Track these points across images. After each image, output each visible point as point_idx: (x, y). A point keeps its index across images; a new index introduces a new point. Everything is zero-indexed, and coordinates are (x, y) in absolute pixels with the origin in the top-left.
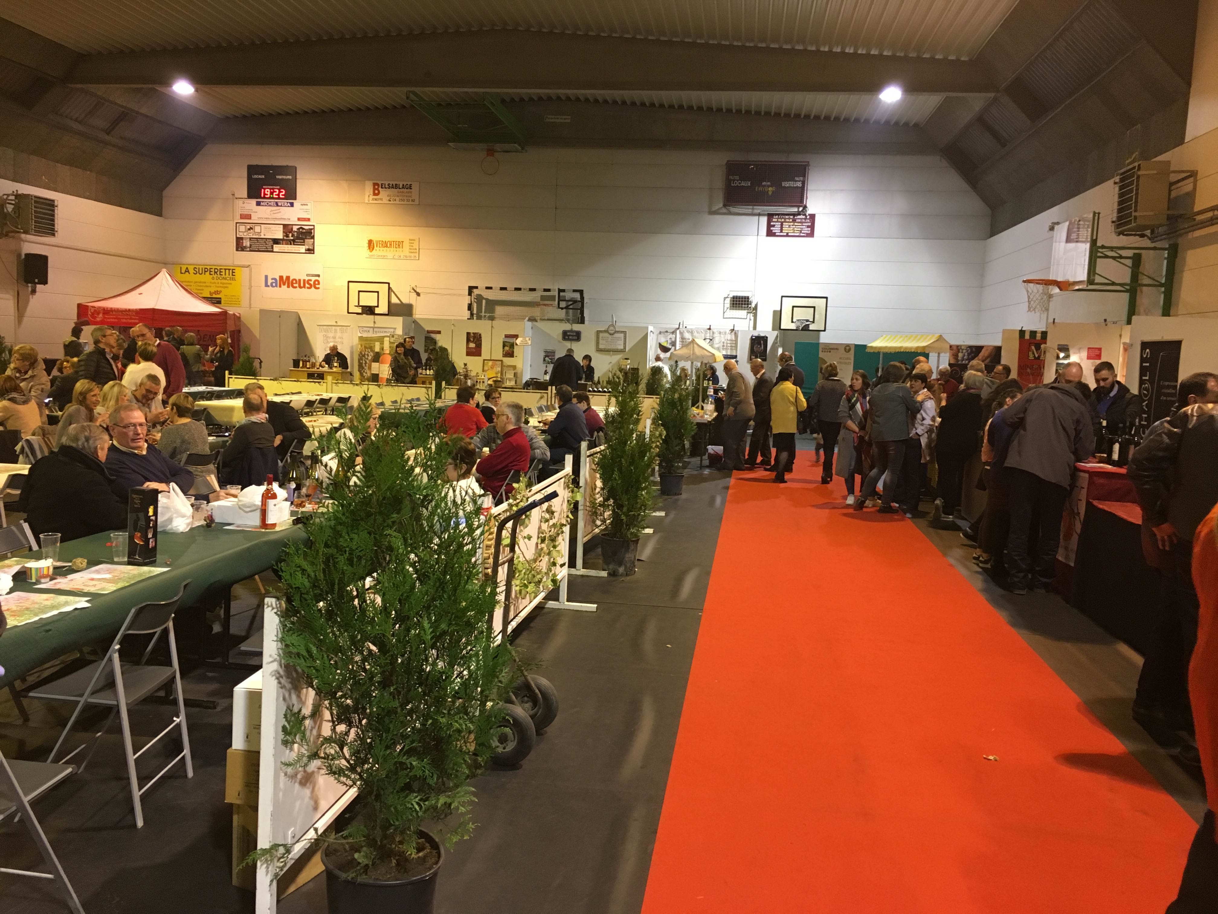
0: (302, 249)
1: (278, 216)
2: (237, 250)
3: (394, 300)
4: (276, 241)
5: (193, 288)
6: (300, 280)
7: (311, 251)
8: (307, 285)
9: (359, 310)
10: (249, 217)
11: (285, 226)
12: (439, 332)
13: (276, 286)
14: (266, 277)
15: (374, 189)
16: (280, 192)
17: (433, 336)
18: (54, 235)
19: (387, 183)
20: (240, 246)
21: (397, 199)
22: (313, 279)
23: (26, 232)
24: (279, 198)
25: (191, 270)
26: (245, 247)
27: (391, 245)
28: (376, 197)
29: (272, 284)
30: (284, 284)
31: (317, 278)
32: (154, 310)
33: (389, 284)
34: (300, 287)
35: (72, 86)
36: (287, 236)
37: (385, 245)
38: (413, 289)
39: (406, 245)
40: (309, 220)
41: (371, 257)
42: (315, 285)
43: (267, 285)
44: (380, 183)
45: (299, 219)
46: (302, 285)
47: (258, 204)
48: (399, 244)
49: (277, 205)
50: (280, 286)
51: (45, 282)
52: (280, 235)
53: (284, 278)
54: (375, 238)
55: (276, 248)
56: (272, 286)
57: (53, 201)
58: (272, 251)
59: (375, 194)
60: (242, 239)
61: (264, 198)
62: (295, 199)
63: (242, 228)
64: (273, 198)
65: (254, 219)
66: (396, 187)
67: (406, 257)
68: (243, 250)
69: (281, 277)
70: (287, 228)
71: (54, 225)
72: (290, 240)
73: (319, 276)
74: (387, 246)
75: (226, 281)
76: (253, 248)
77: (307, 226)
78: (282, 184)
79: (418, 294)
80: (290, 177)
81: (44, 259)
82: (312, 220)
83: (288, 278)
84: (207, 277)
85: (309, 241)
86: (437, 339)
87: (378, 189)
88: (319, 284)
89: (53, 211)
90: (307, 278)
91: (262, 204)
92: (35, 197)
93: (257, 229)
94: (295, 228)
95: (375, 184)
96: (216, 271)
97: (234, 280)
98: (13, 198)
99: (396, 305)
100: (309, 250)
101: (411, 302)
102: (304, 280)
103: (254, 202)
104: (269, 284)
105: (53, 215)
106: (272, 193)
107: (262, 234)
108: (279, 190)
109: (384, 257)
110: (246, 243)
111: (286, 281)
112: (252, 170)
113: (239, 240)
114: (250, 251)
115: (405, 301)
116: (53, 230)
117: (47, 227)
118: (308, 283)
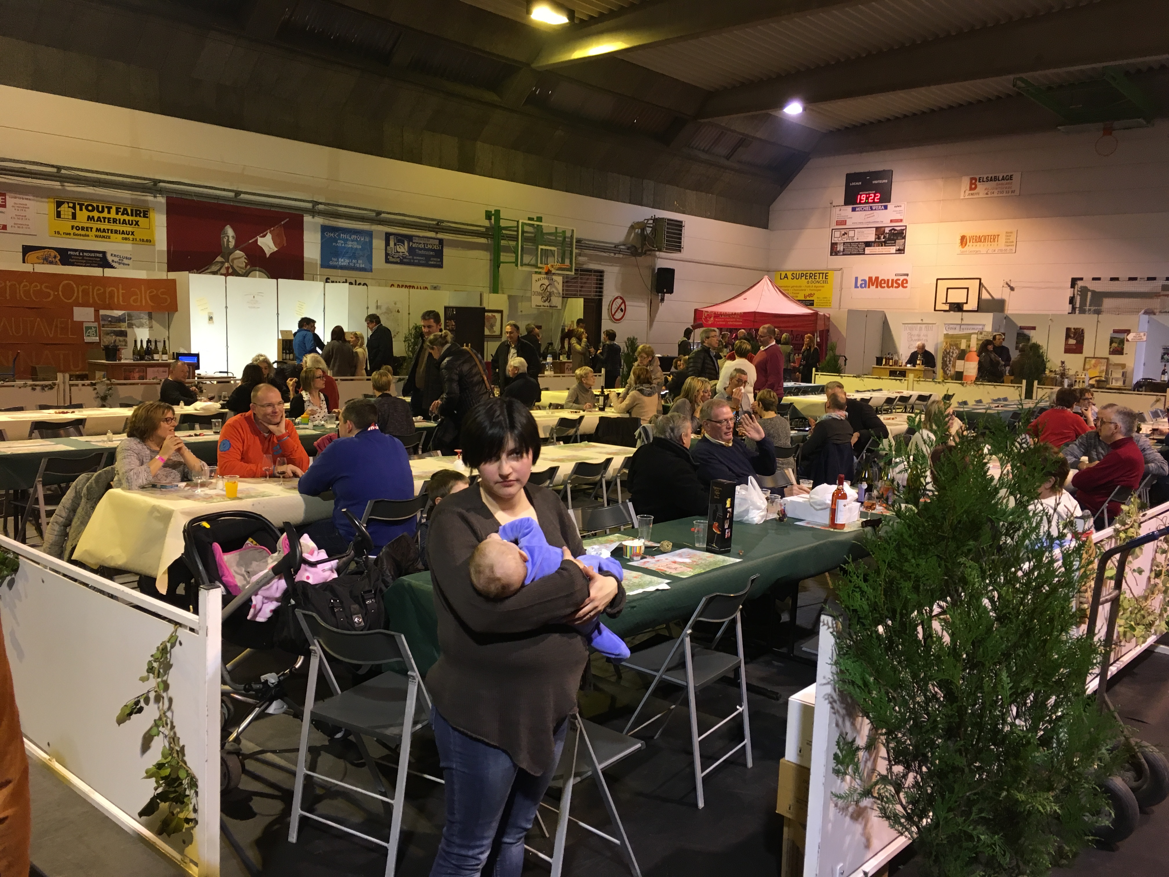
0: (893, 249)
1: (871, 220)
2: (831, 255)
3: (985, 296)
4: (868, 244)
5: (790, 293)
6: (888, 280)
7: (901, 251)
8: (895, 285)
9: (947, 307)
10: (844, 223)
11: (877, 228)
12: (1034, 328)
13: (865, 287)
14: (856, 278)
15: (971, 184)
16: (875, 196)
17: (1026, 332)
18: (680, 251)
19: (985, 177)
20: (834, 251)
21: (996, 191)
22: (902, 278)
23: (660, 250)
24: (874, 202)
25: (790, 276)
26: (839, 252)
27: (985, 239)
28: (972, 192)
29: (861, 285)
30: (873, 285)
31: (905, 277)
32: (755, 313)
33: (980, 279)
34: (888, 287)
35: (702, 121)
36: (879, 238)
37: (979, 239)
38: (1007, 284)
39: (1002, 240)
40: (901, 221)
41: (962, 253)
42: (903, 284)
43: (856, 287)
44: (978, 177)
45: (891, 221)
46: (890, 285)
47: (854, 210)
48: (994, 238)
49: (872, 209)
50: (869, 287)
51: (671, 291)
52: (872, 238)
53: (874, 279)
54: (968, 234)
55: (868, 250)
56: (861, 287)
57: (681, 222)
58: (864, 254)
59: (971, 189)
60: (836, 244)
61: (860, 203)
62: (890, 202)
63: (837, 234)
64: (868, 203)
65: (849, 224)
66: (996, 179)
67: (1001, 250)
68: (836, 255)
69: (870, 278)
70: (879, 230)
71: (680, 243)
72: (882, 242)
73: (907, 275)
74: (980, 241)
75: (817, 285)
76: (846, 252)
77: (898, 227)
78: (877, 189)
79: (1012, 289)
80: (886, 181)
81: (670, 272)
82: (904, 221)
83: (877, 278)
84: (803, 281)
85: (900, 242)
86: (1031, 335)
87: (975, 184)
88: (907, 283)
89: (681, 230)
90: (895, 278)
91: (857, 209)
92: (669, 220)
93: (851, 234)
94: (887, 230)
95: (972, 179)
96: (810, 276)
97: (826, 282)
98: (651, 222)
99: (987, 301)
100: (899, 250)
101: (1004, 297)
102: (893, 280)
103: (850, 208)
104: (859, 285)
105: (681, 234)
106: (867, 198)
107: (855, 238)
108: (875, 194)
109: (977, 252)
110: (840, 248)
111: (875, 282)
112: (850, 178)
113: (833, 245)
114: (844, 255)
115: (997, 296)
116: (680, 247)
117: (676, 245)
118: (896, 283)
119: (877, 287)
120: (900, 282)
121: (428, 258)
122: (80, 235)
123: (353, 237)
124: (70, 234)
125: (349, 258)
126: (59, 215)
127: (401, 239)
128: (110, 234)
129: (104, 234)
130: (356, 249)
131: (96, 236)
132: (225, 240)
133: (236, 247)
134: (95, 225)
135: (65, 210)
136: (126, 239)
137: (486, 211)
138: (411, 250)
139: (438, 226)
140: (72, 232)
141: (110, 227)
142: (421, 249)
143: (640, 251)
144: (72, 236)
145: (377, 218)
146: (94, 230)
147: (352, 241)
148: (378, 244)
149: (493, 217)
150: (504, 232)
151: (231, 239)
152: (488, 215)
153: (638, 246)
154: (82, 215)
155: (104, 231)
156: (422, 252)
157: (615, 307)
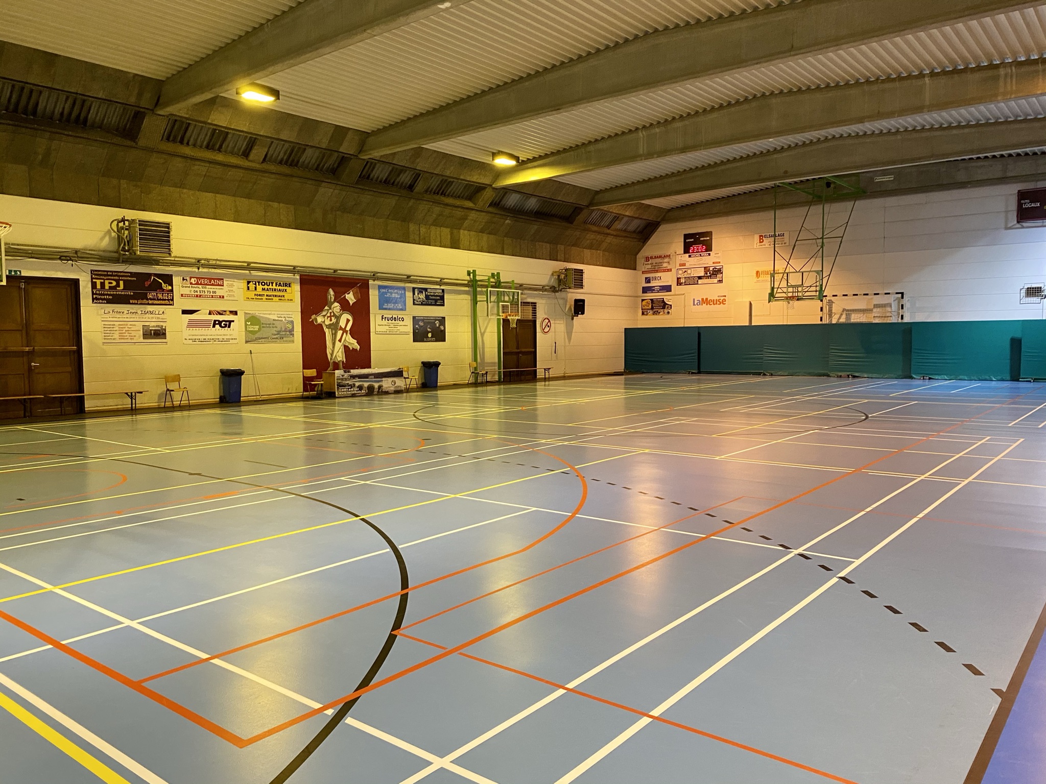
0: (716, 281)
1: (701, 262)
2: (677, 285)
4: (700, 278)
6: (714, 300)
7: (720, 281)
8: (718, 303)
10: (684, 265)
11: (705, 267)
13: (700, 304)
14: (694, 299)
15: (760, 239)
16: (702, 248)
18: (582, 288)
19: (768, 234)
20: (678, 282)
22: (722, 298)
23: (570, 288)
24: (702, 252)
26: (682, 283)
28: (761, 244)
29: (697, 303)
30: (704, 303)
31: (724, 298)
34: (714, 304)
35: (592, 208)
36: (707, 274)
37: (767, 273)
40: (719, 262)
41: (758, 281)
42: (723, 302)
43: (694, 305)
44: (764, 235)
45: (714, 263)
46: (715, 303)
47: (690, 256)
49: (701, 256)
50: (702, 305)
51: (583, 313)
52: (702, 273)
53: (705, 299)
54: (760, 270)
55: (700, 281)
57: (582, 270)
58: (698, 284)
59: (760, 242)
60: (680, 278)
61: (694, 252)
62: (711, 251)
63: (680, 272)
64: (699, 252)
65: (687, 266)
66: (774, 236)
68: (680, 285)
69: (703, 299)
70: (706, 269)
71: (583, 282)
72: (708, 276)
73: (725, 296)
76: (687, 283)
77: (718, 267)
78: (703, 243)
80: (708, 238)
81: (583, 301)
82: (721, 263)
83: (707, 299)
85: (719, 276)
87: (762, 239)
88: (725, 301)
89: (582, 275)
90: (718, 298)
91: (692, 256)
92: (575, 269)
93: (689, 271)
95: (760, 236)
98: (564, 271)
100: (719, 281)
103: (687, 255)
104: (696, 304)
105: (582, 277)
106: (698, 249)
107: (692, 274)
108: (702, 246)
109: (766, 281)
110: (683, 281)
111: (706, 301)
112: (686, 236)
113: (678, 278)
114: (685, 285)
116: (582, 285)
117: (579, 284)
118: (719, 302)
119: (707, 304)
120: (721, 301)
121: (436, 301)
122: (258, 299)
123: (395, 291)
124: (254, 299)
125: (394, 303)
126: (248, 289)
127: (421, 290)
128: (273, 297)
129: (270, 298)
130: (397, 298)
131: (266, 299)
132: (329, 297)
133: (335, 301)
134: (266, 293)
135: (252, 286)
136: (280, 300)
137: (468, 271)
138: (427, 297)
139: (441, 282)
140: (254, 297)
141: (273, 294)
142: (432, 296)
143: (557, 289)
145: (408, 279)
146: (265, 295)
147: (395, 293)
148: (409, 295)
149: (472, 275)
150: (479, 283)
151: (332, 296)
152: (469, 273)
153: (556, 286)
154: (260, 288)
155: (270, 296)
156: (434, 297)
157: (544, 324)
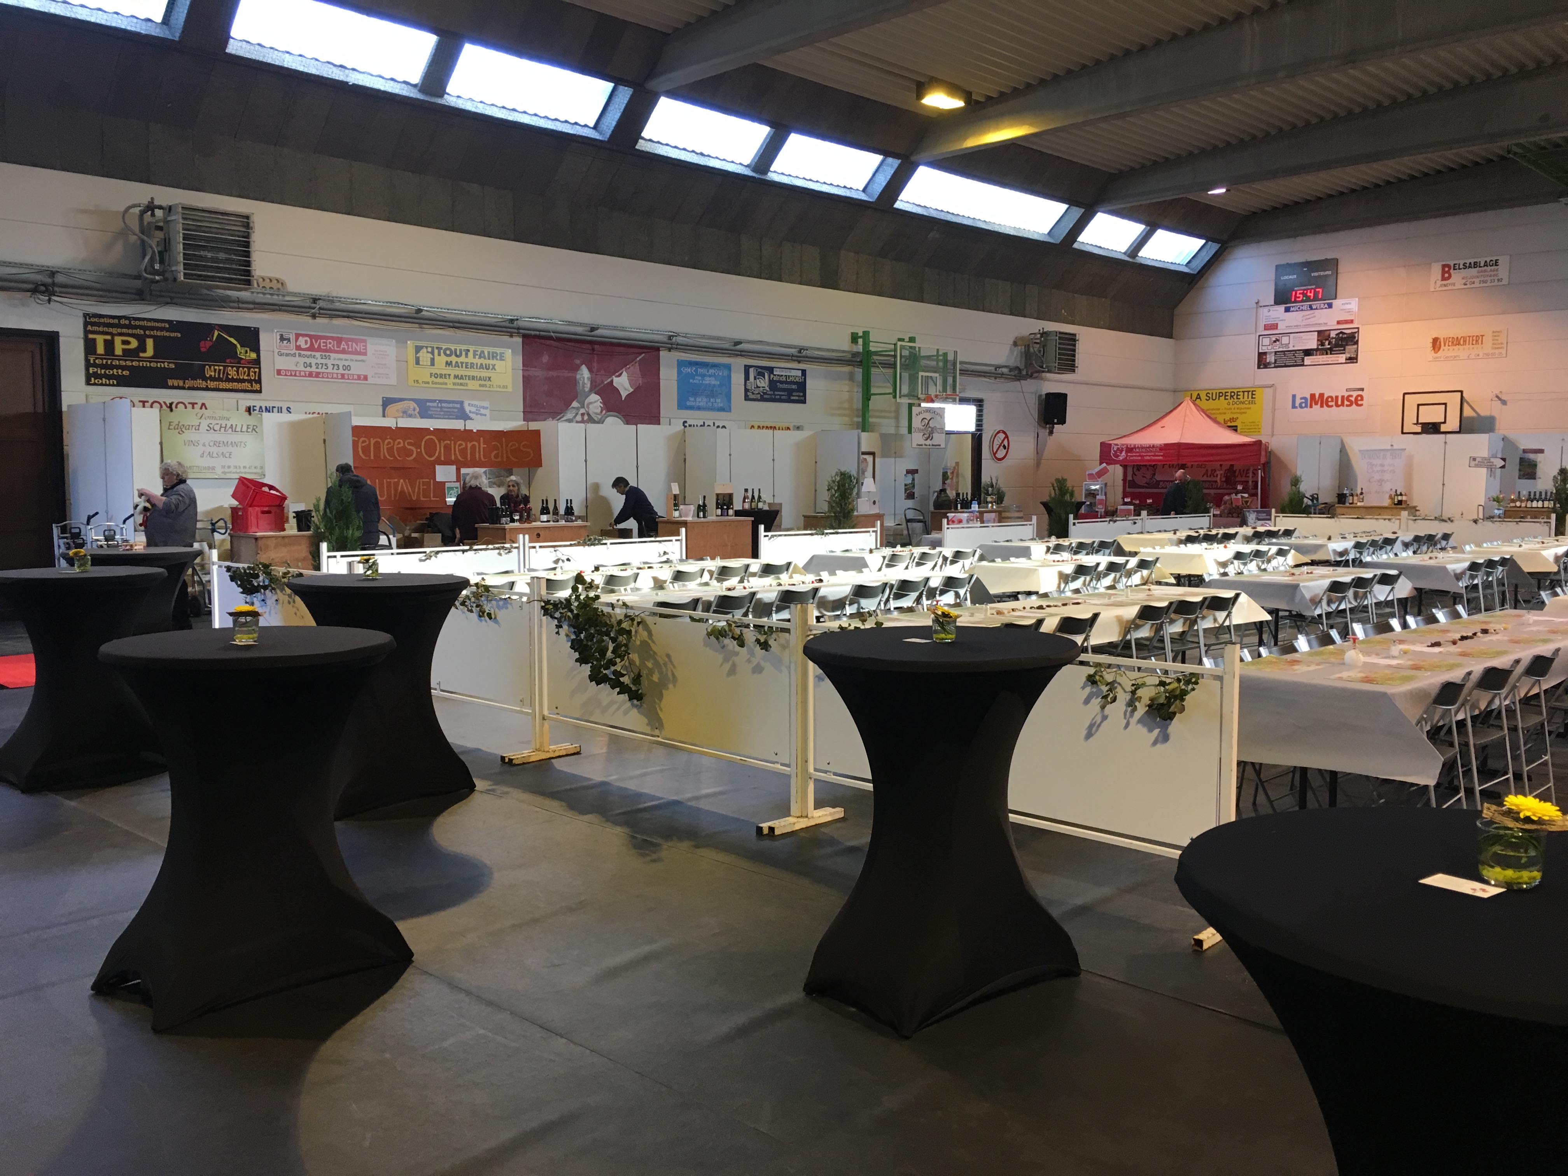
0: (1342, 358)
1: (1313, 321)
2: (1259, 368)
3: (1468, 412)
4: (1308, 353)
5: (1221, 419)
6: (1337, 397)
7: (1352, 360)
8: (1346, 403)
9: (1418, 429)
10: (1275, 326)
11: (1319, 332)
12: (1541, 451)
13: (1306, 406)
14: (1294, 396)
15: (1443, 272)
16: (1315, 293)
17: (1532, 456)
18: (1074, 371)
19: (1462, 262)
20: (1262, 362)
21: (1477, 280)
22: (1355, 394)
23: (1049, 371)
24: (1314, 300)
25: (1203, 396)
26: (1269, 363)
27: (1465, 341)
28: (1445, 282)
29: (1300, 404)
30: (1316, 404)
31: (1360, 393)
32: (1178, 446)
33: (1461, 392)
34: (1337, 405)
36: (1323, 344)
37: (1456, 342)
38: (1497, 397)
39: (1488, 341)
40: (1352, 322)
41: (1436, 360)
42: (1358, 401)
43: (1294, 407)
44: (1451, 264)
45: (1339, 323)
46: (1340, 403)
47: (1287, 310)
48: (1477, 340)
49: (1311, 308)
50: (1311, 407)
51: (1062, 421)
52: (1313, 344)
53: (1317, 397)
54: (1442, 334)
55: (1308, 360)
56: (1301, 407)
57: (1075, 335)
58: (1303, 365)
59: (1443, 279)
60: (1265, 353)
61: (1295, 302)
62: (1335, 298)
63: (1266, 341)
64: (1307, 301)
65: (1282, 328)
66: (1476, 265)
67: (1487, 354)
68: (1266, 367)
69: (1313, 396)
70: (1322, 335)
71: (1074, 361)
72: (1326, 350)
73: (1362, 390)
74: (1459, 344)
75: (1244, 406)
76: (1279, 363)
77: (1348, 329)
78: (1319, 282)
79: (1504, 403)
80: (1331, 272)
81: (1062, 397)
82: (1356, 322)
83: (1322, 395)
84: (1222, 403)
85: (1350, 348)
86: (1538, 460)
87: (1448, 272)
88: (1362, 399)
89: (1075, 345)
90: (1346, 394)
91: (1292, 309)
92: (1060, 333)
93: (1285, 340)
94: (1333, 334)
95: (1444, 266)
96: (1232, 395)
97: (1253, 403)
98: (1039, 336)
99: (1471, 419)
100: (1350, 358)
101: (1493, 414)
102: (1343, 397)
103: (1282, 308)
104: (1297, 404)
105: (1074, 350)
106: (1305, 295)
107: (1291, 346)
108: (1316, 289)
109: (1455, 358)
110: (1271, 358)
111: (1319, 400)
112: (1281, 270)
113: (1261, 356)
114: (1276, 367)
115: (1483, 413)
116: (1074, 366)
117: (1068, 363)
118: (1348, 400)
119: (1322, 406)
120: (1353, 399)
121: (790, 392)
122: (439, 383)
123: (711, 371)
124: (428, 383)
125: (707, 396)
126: (418, 363)
127: (761, 371)
128: (467, 381)
129: (461, 381)
130: (714, 385)
131: (454, 384)
132: (581, 383)
133: (591, 390)
134: (453, 371)
135: (424, 356)
136: (482, 384)
137: (852, 333)
138: (772, 384)
139: (800, 355)
140: (430, 380)
141: (468, 373)
142: (782, 382)
143: (1024, 372)
144: (431, 385)
145: (735, 349)
146: (452, 377)
147: (710, 376)
148: (737, 379)
149: (860, 341)
150: (875, 357)
151: (586, 381)
152: (854, 338)
153: (1022, 366)
154: (440, 360)
155: (462, 378)
156: (785, 386)
157: (997, 443)
